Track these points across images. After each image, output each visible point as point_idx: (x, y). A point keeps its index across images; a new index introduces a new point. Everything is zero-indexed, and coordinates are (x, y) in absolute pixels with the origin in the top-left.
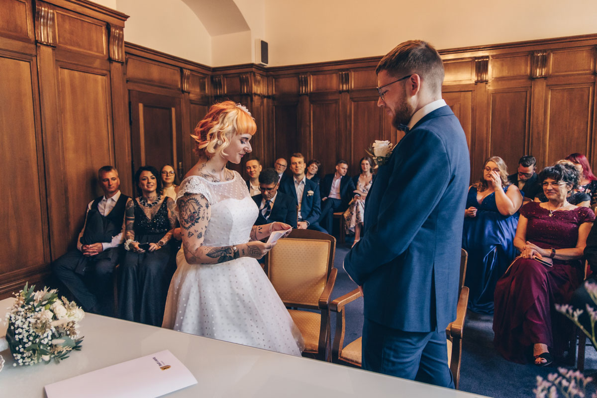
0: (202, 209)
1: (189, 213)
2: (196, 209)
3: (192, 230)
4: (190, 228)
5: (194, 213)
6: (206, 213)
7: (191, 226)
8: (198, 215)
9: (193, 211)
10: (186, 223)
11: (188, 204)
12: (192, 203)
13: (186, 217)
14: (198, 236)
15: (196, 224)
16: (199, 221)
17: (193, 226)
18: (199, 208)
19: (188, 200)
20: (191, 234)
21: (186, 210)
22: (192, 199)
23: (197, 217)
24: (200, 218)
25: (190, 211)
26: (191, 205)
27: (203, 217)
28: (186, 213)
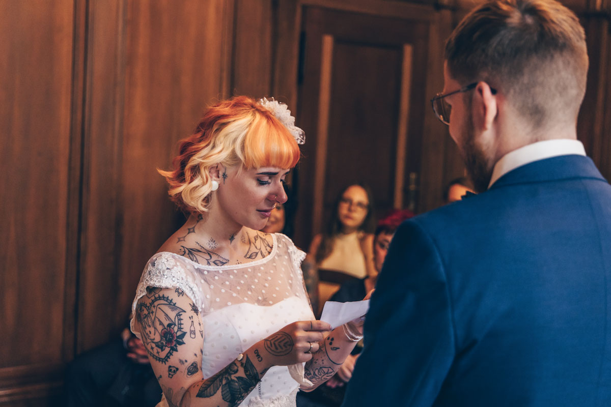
0: (185, 316)
1: (160, 328)
2: (173, 320)
3: (174, 360)
4: (169, 357)
5: (169, 325)
6: (196, 324)
7: (170, 354)
8: (180, 329)
9: (166, 323)
10: (159, 350)
11: (154, 310)
12: (161, 306)
13: (157, 338)
14: (189, 371)
15: (179, 347)
16: (185, 340)
17: (174, 353)
18: (178, 315)
19: (153, 301)
20: (173, 369)
21: (153, 323)
22: (160, 298)
23: (179, 333)
24: (184, 334)
25: (161, 323)
26: (159, 311)
27: (193, 332)
28: (155, 328)
